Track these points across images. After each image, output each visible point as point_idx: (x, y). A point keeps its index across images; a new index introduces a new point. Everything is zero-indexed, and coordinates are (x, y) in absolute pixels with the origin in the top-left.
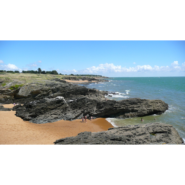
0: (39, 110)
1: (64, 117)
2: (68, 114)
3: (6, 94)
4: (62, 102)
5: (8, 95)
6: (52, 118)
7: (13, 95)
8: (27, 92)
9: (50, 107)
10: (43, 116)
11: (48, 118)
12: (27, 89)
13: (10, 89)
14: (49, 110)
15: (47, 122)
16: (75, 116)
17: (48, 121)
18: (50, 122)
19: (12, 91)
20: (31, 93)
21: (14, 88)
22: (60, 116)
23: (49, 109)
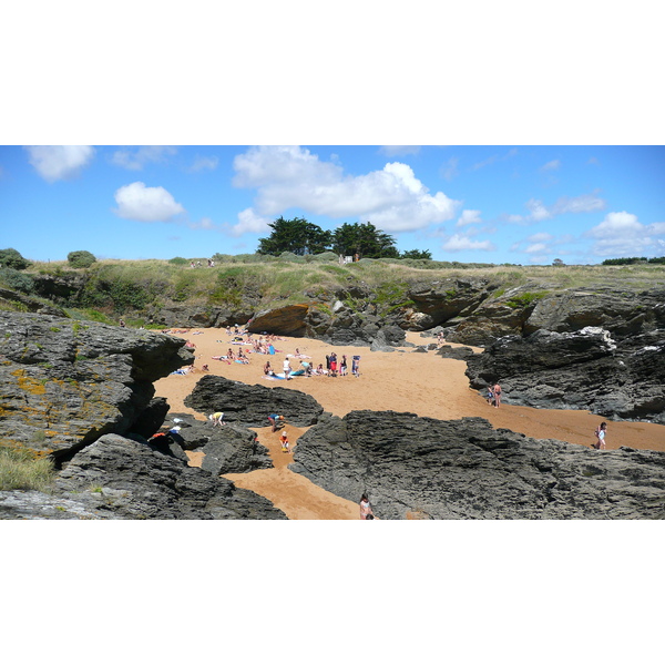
0: (504, 362)
1: (593, 401)
2: (611, 396)
3: (499, 321)
4: (595, 348)
5: (505, 322)
6: (537, 394)
7: (519, 324)
8: (556, 317)
9: (542, 359)
10: (514, 381)
11: (527, 391)
12: (557, 307)
13: (509, 305)
14: (537, 366)
15: (519, 401)
16: (630, 407)
17: (525, 402)
18: (531, 405)
19: (514, 313)
20: (567, 320)
21: (518, 301)
22: (574, 396)
23: (540, 363)
